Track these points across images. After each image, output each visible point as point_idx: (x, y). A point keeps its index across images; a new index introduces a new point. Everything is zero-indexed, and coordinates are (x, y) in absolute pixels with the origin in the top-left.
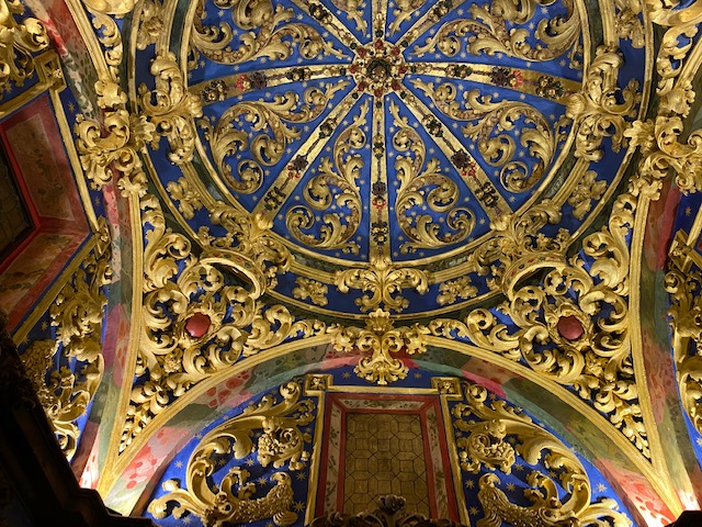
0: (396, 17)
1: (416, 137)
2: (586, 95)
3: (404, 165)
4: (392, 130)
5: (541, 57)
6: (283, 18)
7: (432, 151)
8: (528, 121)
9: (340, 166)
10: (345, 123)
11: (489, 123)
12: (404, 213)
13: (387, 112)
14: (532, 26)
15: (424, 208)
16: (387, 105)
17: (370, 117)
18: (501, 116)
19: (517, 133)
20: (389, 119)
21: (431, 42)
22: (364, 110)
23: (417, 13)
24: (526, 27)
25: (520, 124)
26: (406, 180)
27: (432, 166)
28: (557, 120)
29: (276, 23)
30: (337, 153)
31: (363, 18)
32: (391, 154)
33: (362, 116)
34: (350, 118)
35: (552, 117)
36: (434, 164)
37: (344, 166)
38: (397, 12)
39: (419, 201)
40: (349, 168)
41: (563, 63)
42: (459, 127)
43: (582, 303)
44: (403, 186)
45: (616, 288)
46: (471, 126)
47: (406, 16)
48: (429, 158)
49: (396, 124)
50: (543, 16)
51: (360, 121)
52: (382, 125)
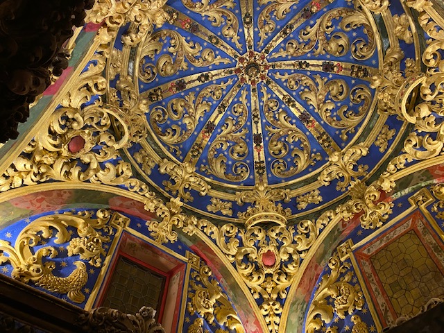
0: (267, 94)
1: (205, 65)
2: (193, 175)
3: (196, 51)
4: (217, 52)
5: (212, 152)
6: (319, 50)
7: (192, 69)
8: (184, 132)
9: (223, 13)
10: (241, 30)
11: (191, 110)
12: (170, 36)
13: (228, 57)
14: (226, 153)
15: (165, 50)
16: (231, 59)
17: (233, 45)
18: (192, 119)
19: (180, 123)
20: (224, 55)
21: (245, 102)
22: (238, 45)
23: (261, 104)
24: (227, 150)
25: (184, 127)
26: (187, 47)
27: (184, 65)
28: (180, 149)
29: (319, 45)
30: (231, 15)
31: (280, 79)
32: (205, 44)
33: (237, 43)
34: (241, 35)
35: (181, 146)
36: (185, 67)
37: (221, 15)
38: (269, 96)
39: (171, 49)
40: (217, 16)
41: (204, 161)
42: (196, 91)
43: (92, 155)
44: (185, 43)
45: (96, 176)
46: (193, 99)
47: (264, 99)
48: (189, 66)
49: (219, 57)
50: (228, 161)
51: (236, 39)
52: (224, 50)
